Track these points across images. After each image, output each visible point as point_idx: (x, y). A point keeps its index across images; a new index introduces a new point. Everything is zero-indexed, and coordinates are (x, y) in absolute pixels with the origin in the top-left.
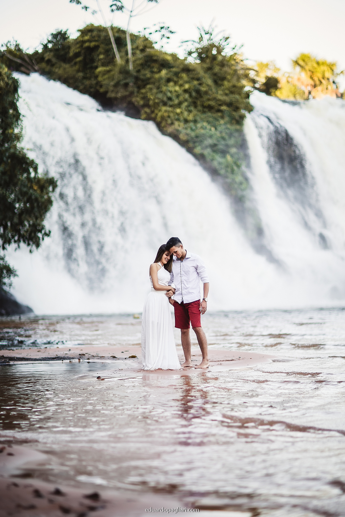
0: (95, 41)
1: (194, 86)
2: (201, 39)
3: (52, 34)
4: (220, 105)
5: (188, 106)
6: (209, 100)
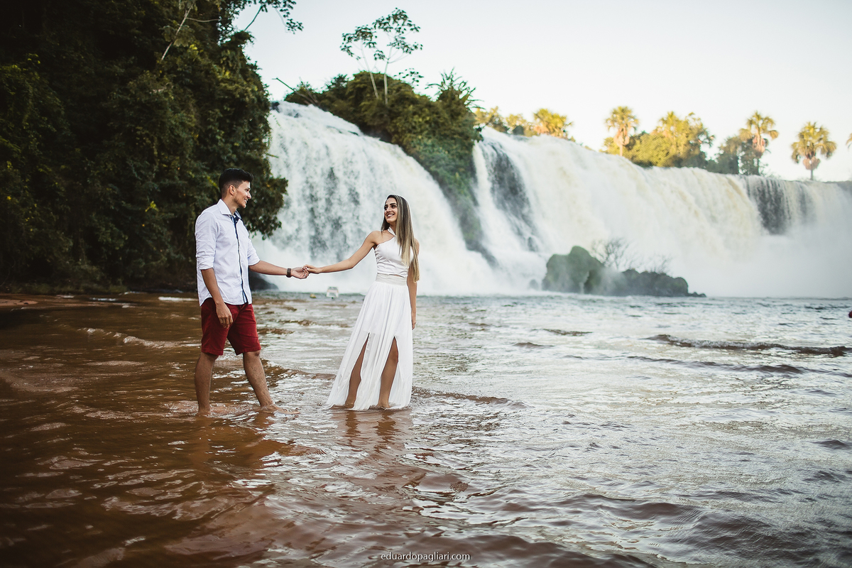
0: (365, 83)
1: (434, 119)
2: (443, 83)
3: (335, 78)
4: (455, 134)
5: (427, 134)
6: (445, 130)
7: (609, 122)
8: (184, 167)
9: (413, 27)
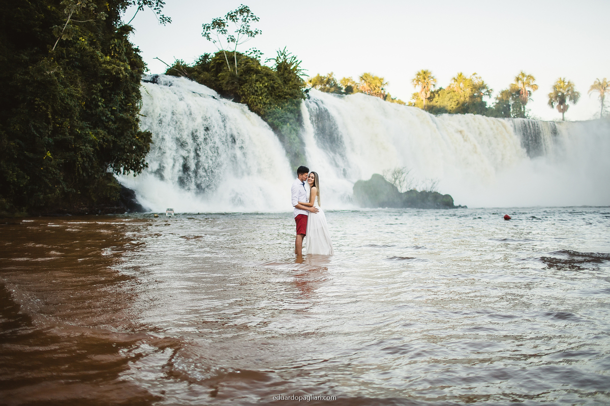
0: (222, 59)
1: (271, 84)
2: (279, 58)
3: (202, 56)
4: (286, 95)
7: (415, 82)
8: (73, 126)
9: (254, 18)
